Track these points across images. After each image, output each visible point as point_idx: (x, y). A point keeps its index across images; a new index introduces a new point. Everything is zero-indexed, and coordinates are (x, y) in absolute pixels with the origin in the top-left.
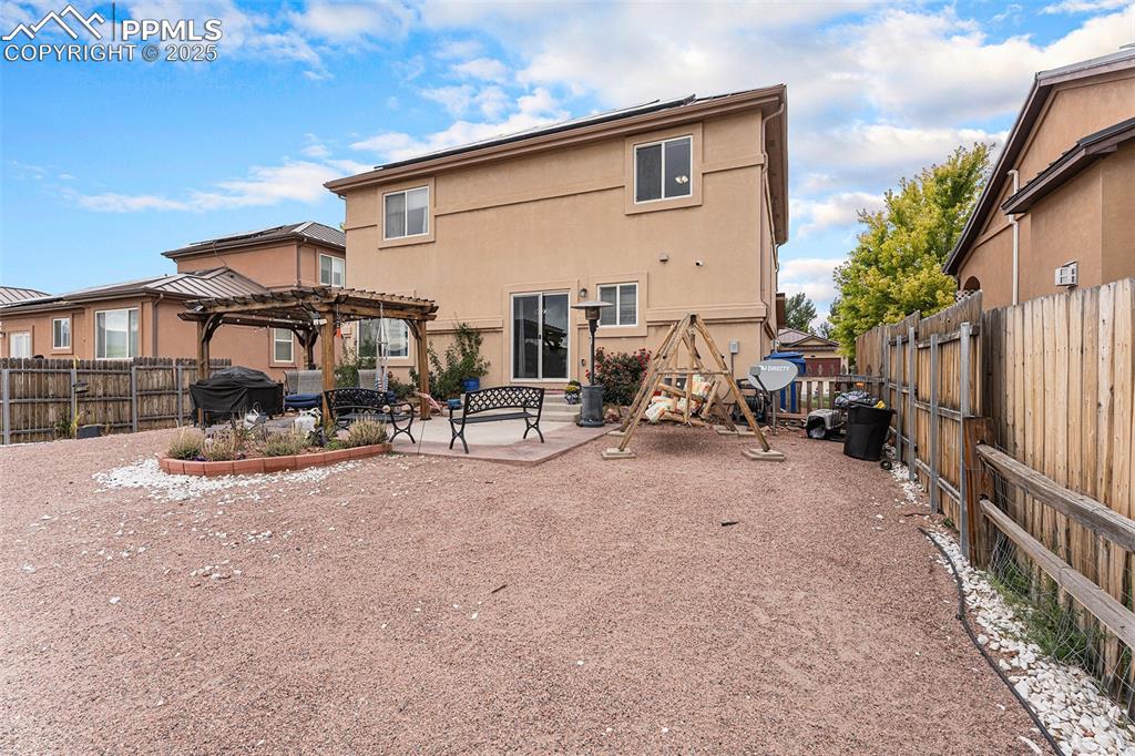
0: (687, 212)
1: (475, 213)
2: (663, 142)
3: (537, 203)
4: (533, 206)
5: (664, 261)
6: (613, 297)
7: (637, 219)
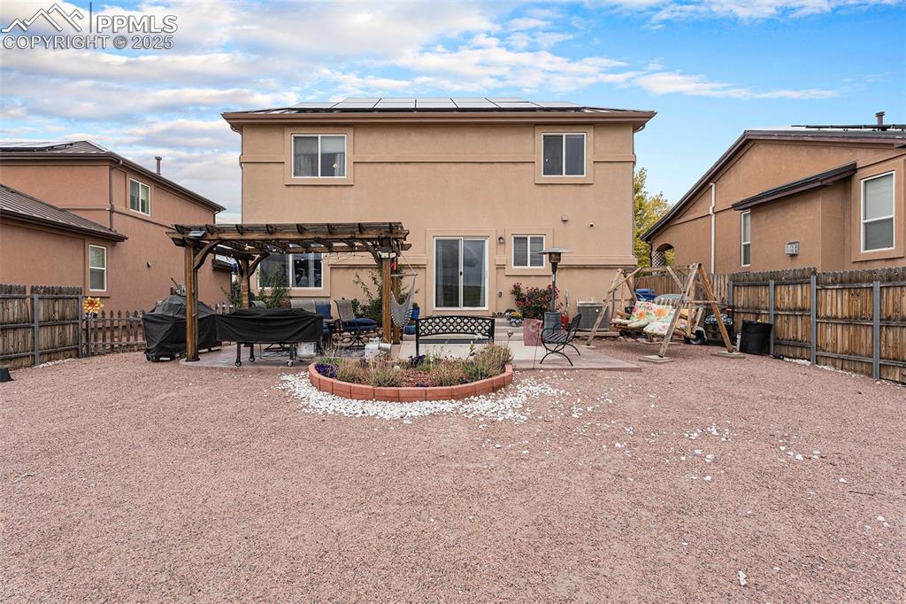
0: (582, 187)
1: (397, 165)
2: (565, 134)
3: (458, 165)
4: (454, 167)
5: (565, 221)
6: (524, 245)
7: (543, 188)
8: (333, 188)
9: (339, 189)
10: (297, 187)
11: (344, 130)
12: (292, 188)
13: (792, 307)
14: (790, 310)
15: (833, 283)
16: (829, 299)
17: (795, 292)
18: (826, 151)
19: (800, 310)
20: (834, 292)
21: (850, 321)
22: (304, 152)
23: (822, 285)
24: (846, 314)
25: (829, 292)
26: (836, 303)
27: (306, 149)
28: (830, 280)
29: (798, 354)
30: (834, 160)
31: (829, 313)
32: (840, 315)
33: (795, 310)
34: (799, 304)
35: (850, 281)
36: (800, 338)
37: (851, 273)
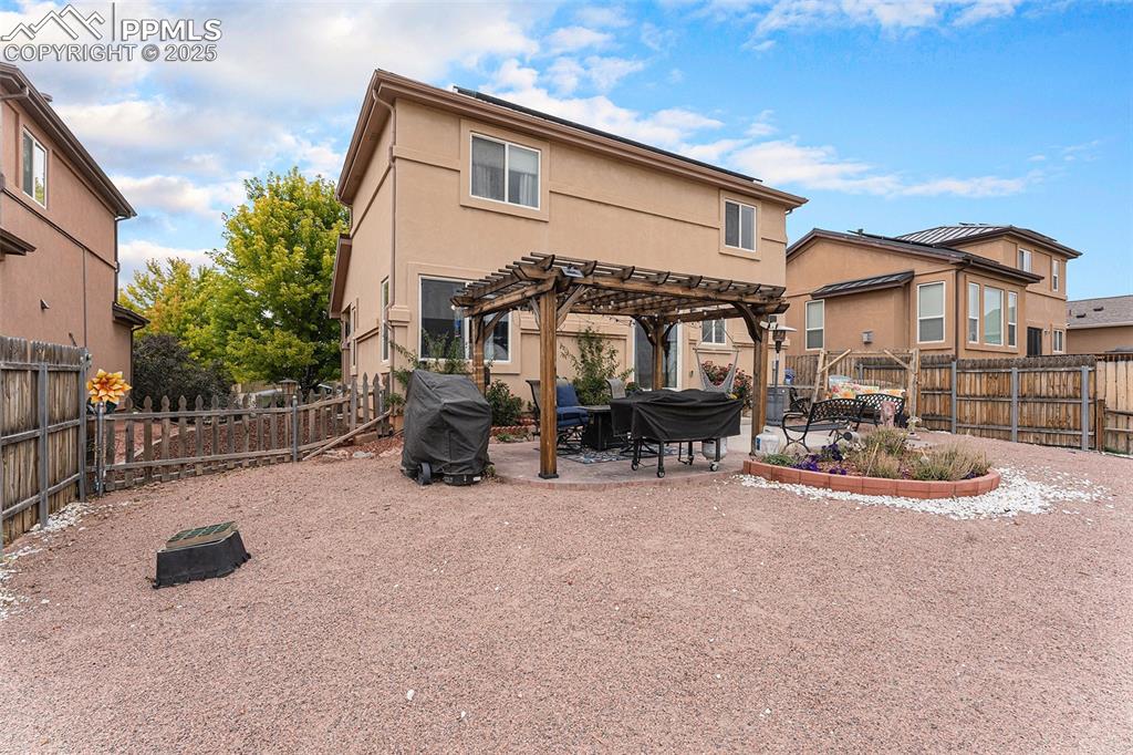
0: (753, 263)
8: (523, 221)
9: (531, 224)
10: (475, 212)
11: (538, 144)
12: (469, 211)
13: (929, 387)
14: (927, 389)
15: (972, 368)
16: (968, 381)
17: (932, 375)
18: (887, 257)
19: (938, 390)
20: (973, 376)
21: (988, 398)
22: (487, 163)
23: (963, 369)
24: (984, 392)
25: (968, 375)
26: (974, 384)
27: (489, 158)
28: (969, 365)
29: (937, 427)
30: (895, 266)
31: (967, 392)
32: (978, 394)
33: (933, 389)
34: (938, 384)
35: (989, 367)
36: (938, 413)
37: (989, 360)
